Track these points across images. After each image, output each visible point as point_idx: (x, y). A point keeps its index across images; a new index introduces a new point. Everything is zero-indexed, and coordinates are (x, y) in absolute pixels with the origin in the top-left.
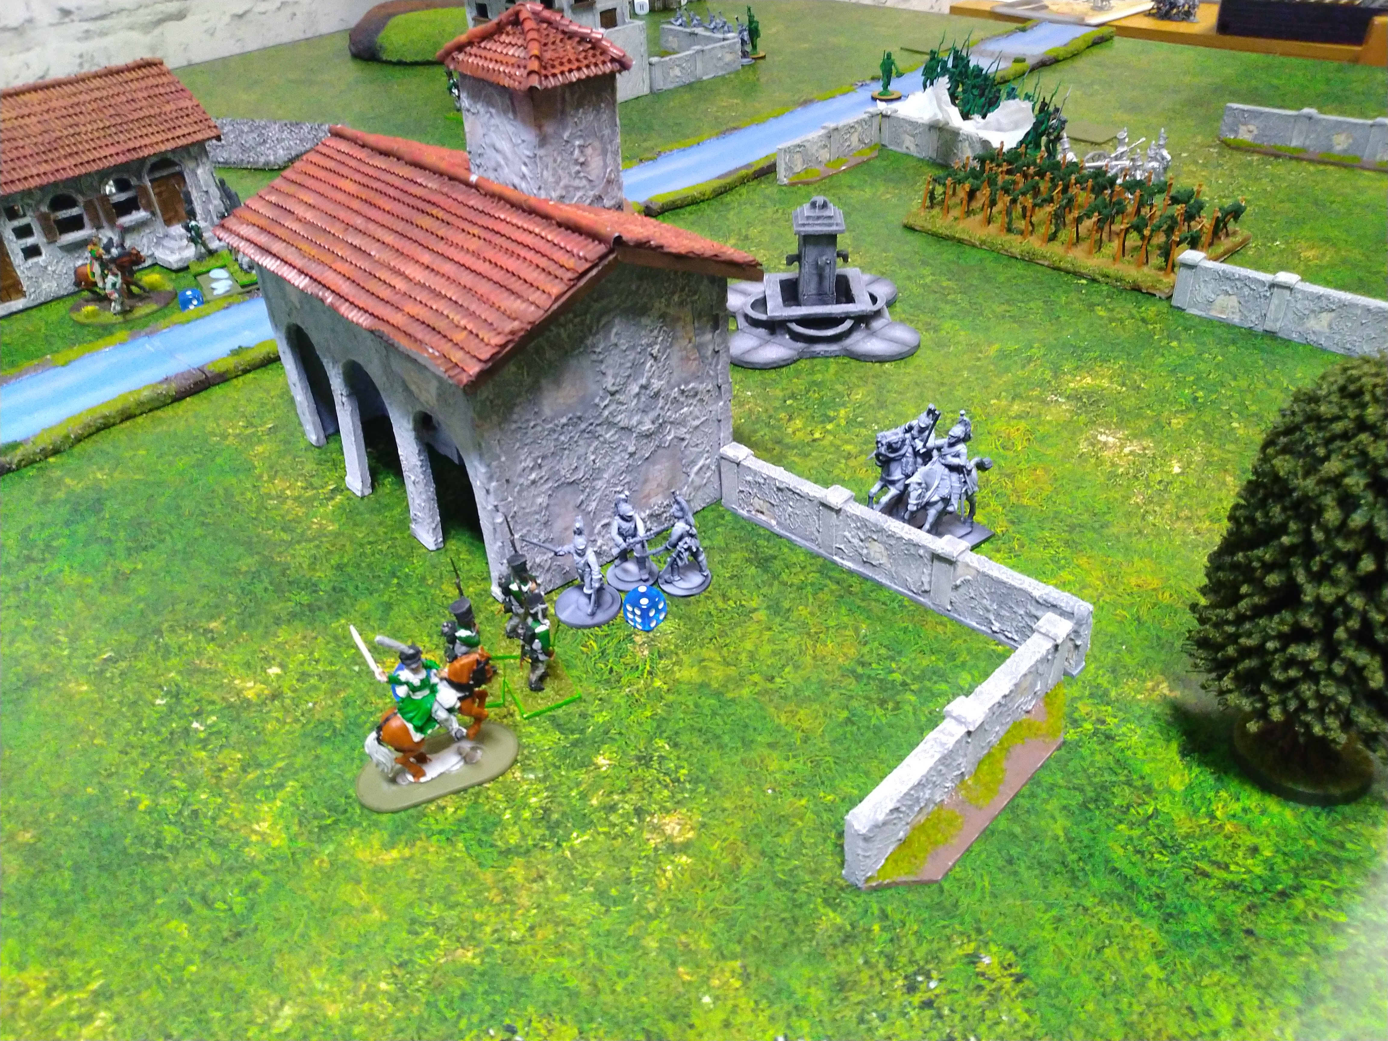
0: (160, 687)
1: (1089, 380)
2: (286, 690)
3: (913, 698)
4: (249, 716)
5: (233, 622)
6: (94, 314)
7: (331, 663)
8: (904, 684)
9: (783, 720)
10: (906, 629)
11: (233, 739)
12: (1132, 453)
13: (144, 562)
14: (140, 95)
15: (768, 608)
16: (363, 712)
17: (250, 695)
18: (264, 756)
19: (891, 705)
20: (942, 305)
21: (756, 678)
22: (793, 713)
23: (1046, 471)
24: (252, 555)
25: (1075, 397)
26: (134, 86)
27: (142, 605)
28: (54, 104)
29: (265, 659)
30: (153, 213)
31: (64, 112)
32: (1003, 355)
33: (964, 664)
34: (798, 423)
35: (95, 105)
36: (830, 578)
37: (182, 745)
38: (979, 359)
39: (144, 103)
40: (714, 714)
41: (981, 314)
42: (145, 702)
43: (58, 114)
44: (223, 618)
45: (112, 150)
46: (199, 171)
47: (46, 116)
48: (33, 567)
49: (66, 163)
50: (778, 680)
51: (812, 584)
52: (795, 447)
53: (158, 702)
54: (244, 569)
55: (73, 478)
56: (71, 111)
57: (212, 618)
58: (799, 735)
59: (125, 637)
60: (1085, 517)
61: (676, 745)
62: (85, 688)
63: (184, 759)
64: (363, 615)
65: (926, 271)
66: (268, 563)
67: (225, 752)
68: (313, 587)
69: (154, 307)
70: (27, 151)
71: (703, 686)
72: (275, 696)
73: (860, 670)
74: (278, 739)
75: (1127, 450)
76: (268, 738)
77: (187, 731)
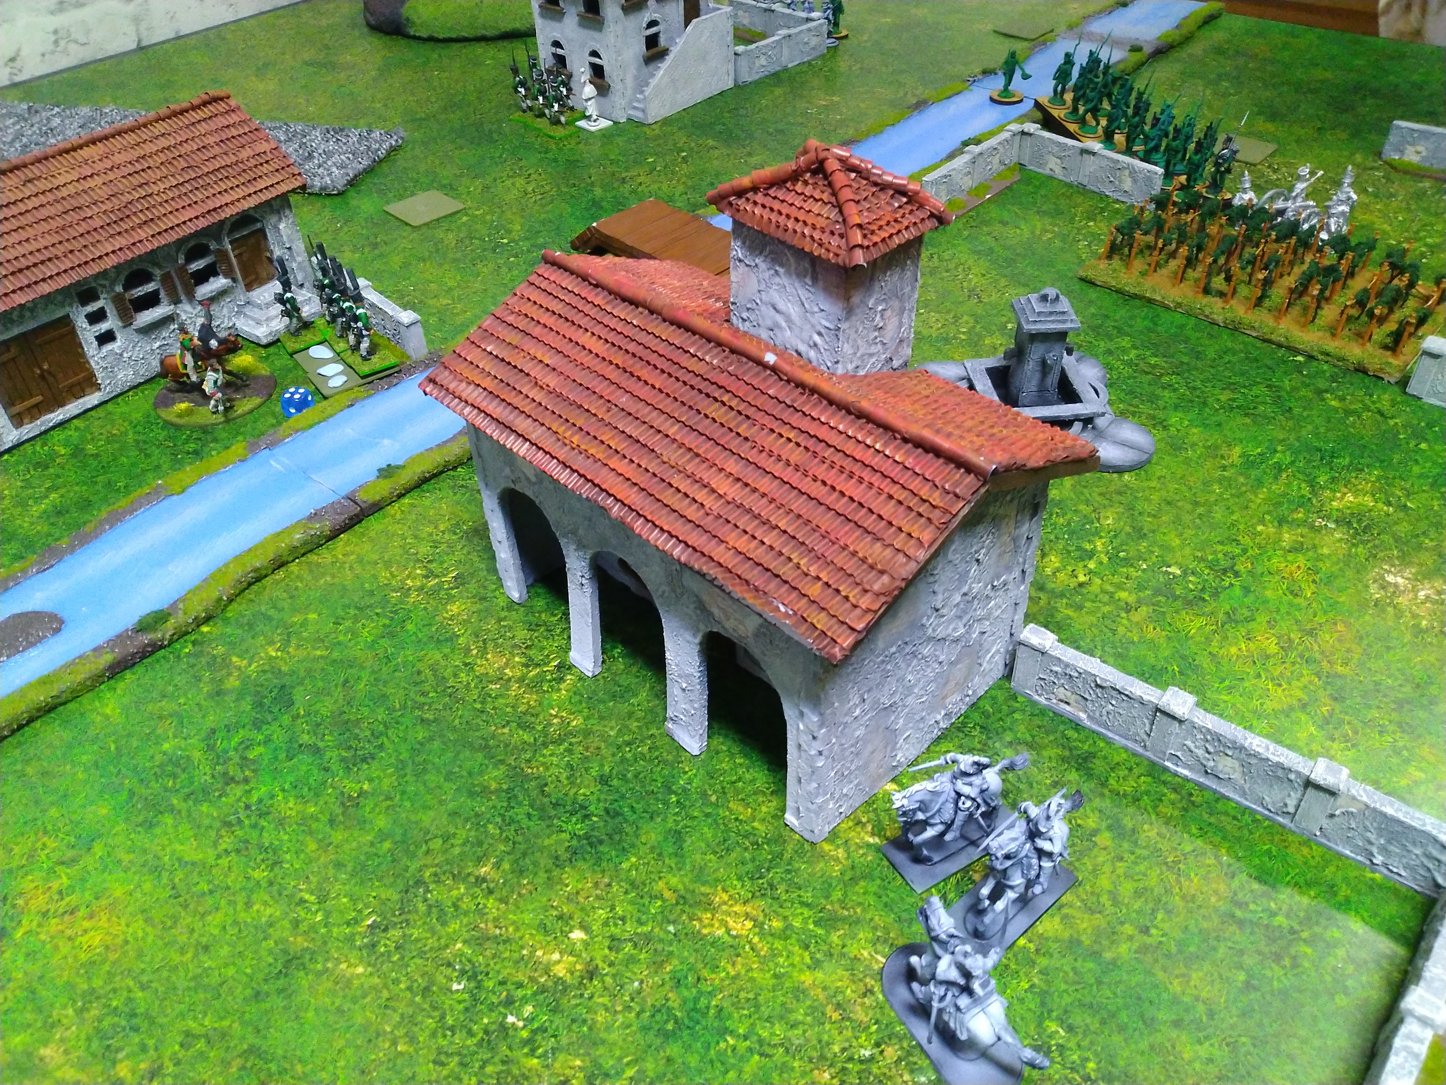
0: (449, 965)
1: (1350, 497)
2: (601, 965)
3: (1309, 951)
4: (569, 1002)
5: (506, 866)
6: (189, 412)
7: (640, 922)
8: (1292, 931)
9: (1178, 989)
10: (1269, 852)
11: (564, 1041)
12: (1427, 597)
13: (371, 780)
14: (211, 140)
15: (1109, 828)
16: (700, 993)
17: (560, 970)
18: (609, 1063)
19: (1287, 962)
20: (1159, 392)
21: (1128, 929)
22: (1185, 977)
23: (1348, 625)
24: (496, 766)
25: (1343, 521)
26: (203, 128)
27: (387, 845)
28: (118, 159)
29: (560, 917)
30: (234, 280)
31: (131, 169)
32: (1249, 463)
33: (1347, 900)
34: (1054, 561)
35: (163, 157)
36: (1165, 783)
37: (504, 1049)
38: (1224, 468)
39: (217, 150)
40: (1099, 983)
41: (1205, 404)
42: (441, 989)
43: (125, 171)
44: (493, 860)
45: (190, 213)
46: (282, 226)
47: (111, 176)
48: (238, 791)
49: (142, 234)
50: (1153, 931)
51: (1147, 793)
52: (1062, 595)
53: (455, 987)
54: (494, 786)
55: (241, 656)
56: (139, 167)
57: (479, 861)
58: (1201, 1008)
59: (386, 893)
60: (1408, 689)
61: (1070, 1029)
62: (360, 970)
63: (515, 1071)
64: (653, 848)
65: (1125, 342)
66: (517, 775)
67: (561, 1057)
68: (582, 811)
69: (258, 401)
70: (97, 223)
71: (1074, 943)
72: (591, 973)
73: (1239, 913)
74: (614, 1036)
75: (1422, 594)
76: (603, 1035)
77: (503, 1028)
